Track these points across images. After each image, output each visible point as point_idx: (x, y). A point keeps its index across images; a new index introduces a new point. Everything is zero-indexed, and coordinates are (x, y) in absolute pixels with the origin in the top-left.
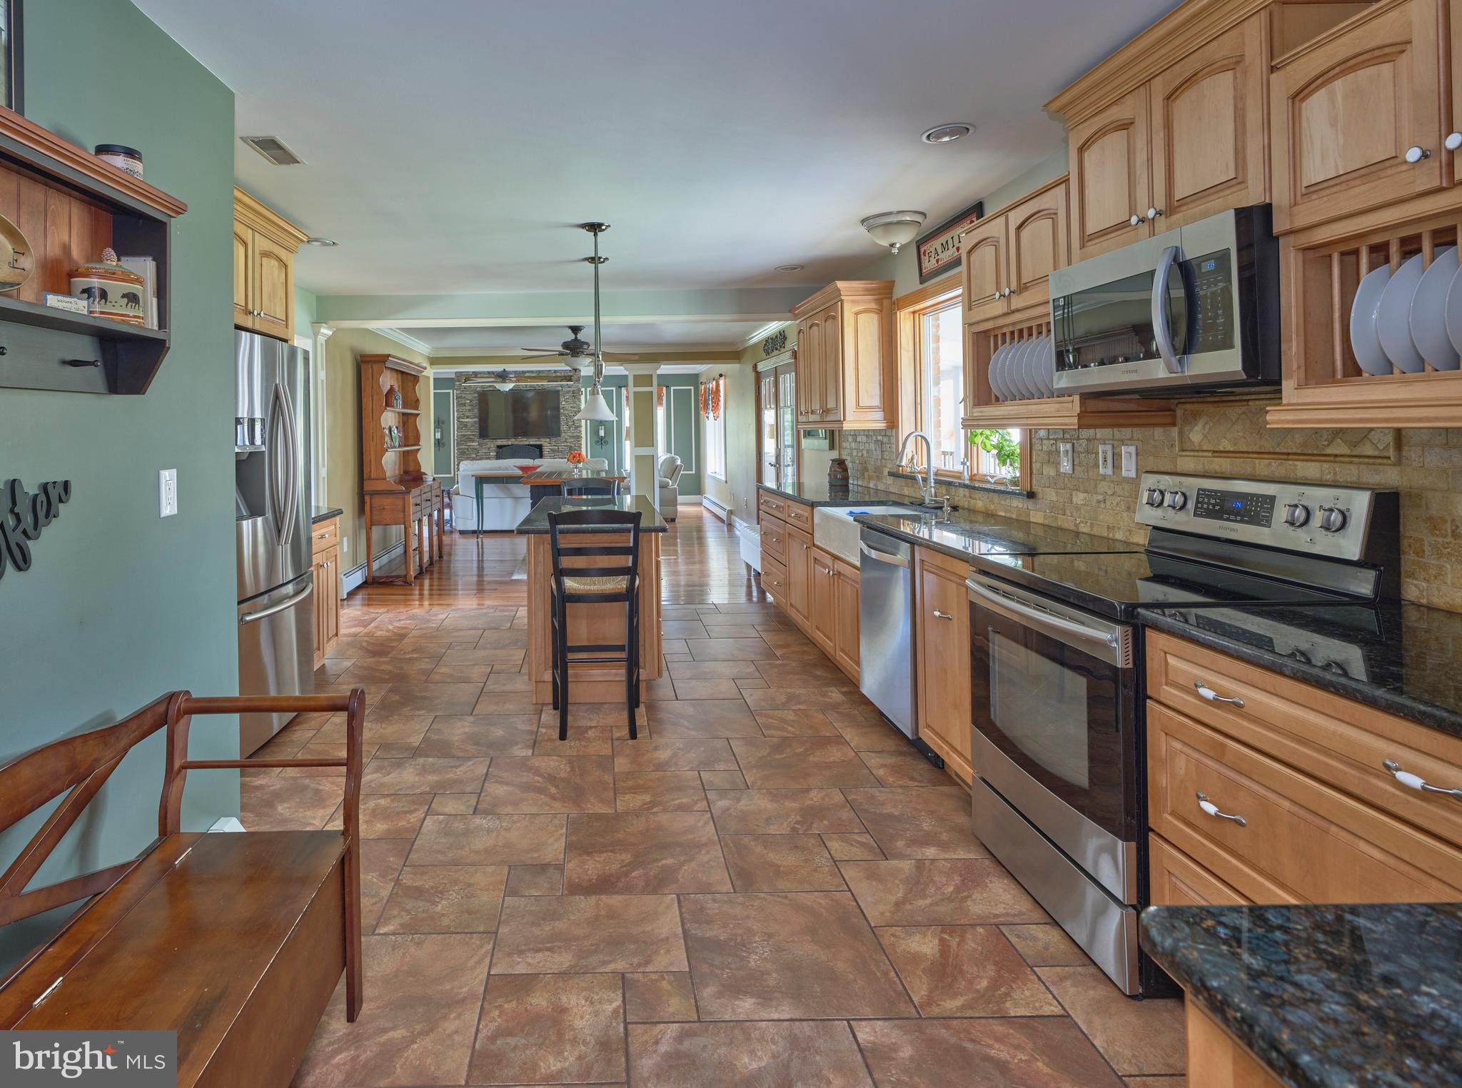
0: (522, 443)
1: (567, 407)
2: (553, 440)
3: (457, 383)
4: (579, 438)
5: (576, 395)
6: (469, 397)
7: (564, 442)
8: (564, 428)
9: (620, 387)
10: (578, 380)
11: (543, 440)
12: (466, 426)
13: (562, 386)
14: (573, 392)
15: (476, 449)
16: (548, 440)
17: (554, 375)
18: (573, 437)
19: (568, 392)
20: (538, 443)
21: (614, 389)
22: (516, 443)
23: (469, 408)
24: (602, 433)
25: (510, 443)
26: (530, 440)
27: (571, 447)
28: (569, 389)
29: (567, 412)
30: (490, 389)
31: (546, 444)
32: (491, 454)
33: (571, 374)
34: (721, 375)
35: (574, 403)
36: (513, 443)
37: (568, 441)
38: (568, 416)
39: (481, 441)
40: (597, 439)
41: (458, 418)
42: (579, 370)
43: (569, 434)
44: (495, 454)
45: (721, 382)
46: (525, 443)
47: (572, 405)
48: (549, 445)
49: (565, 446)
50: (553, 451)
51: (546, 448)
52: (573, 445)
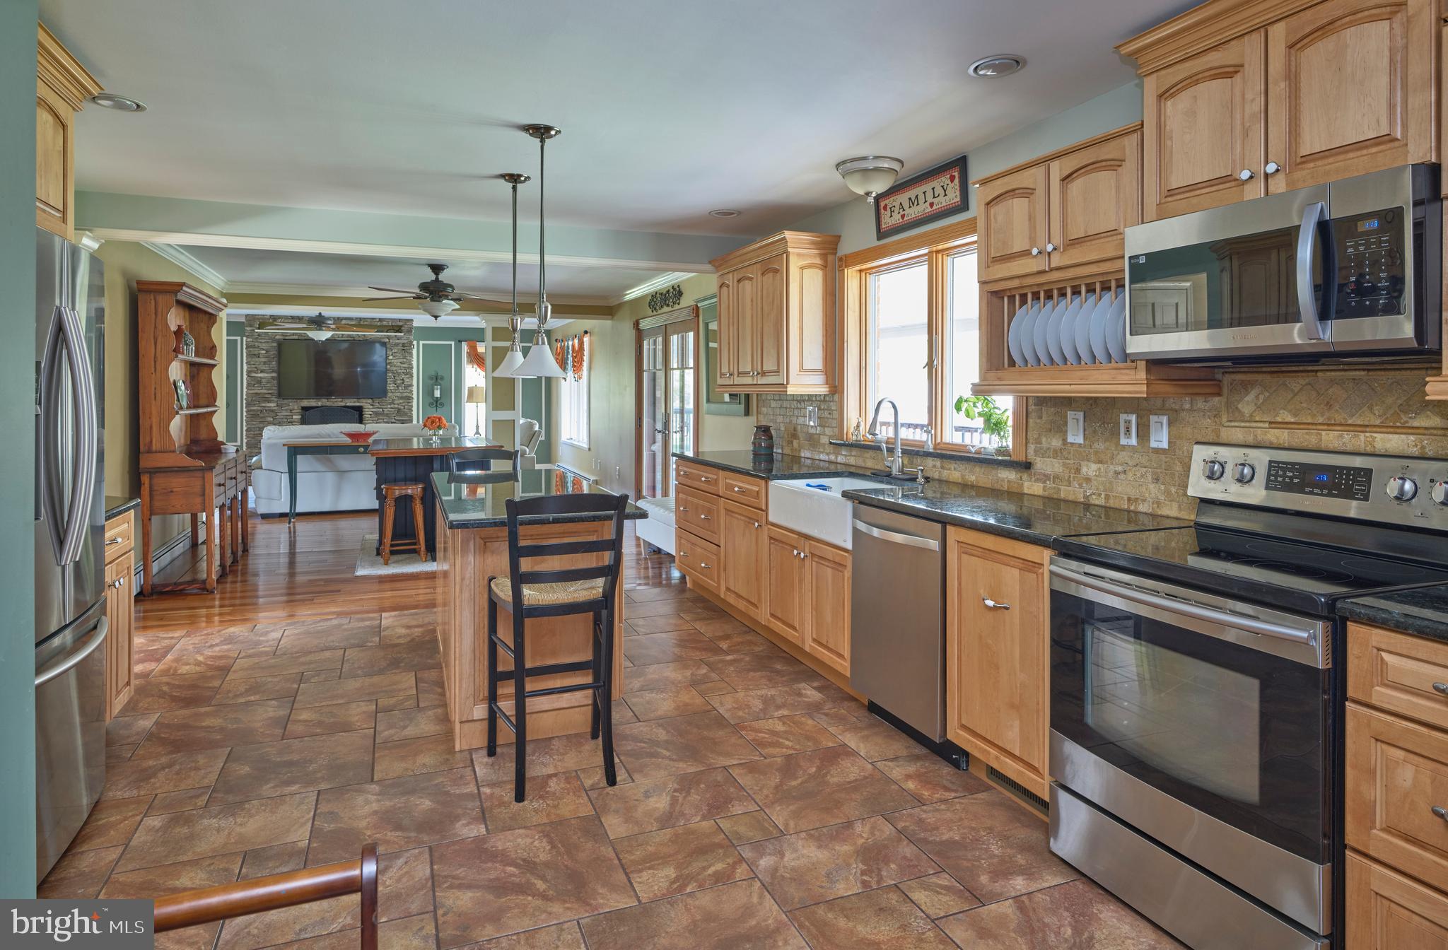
0: (336, 404)
1: (395, 362)
2: (377, 401)
3: (248, 329)
4: (409, 399)
5: (406, 348)
6: (264, 346)
7: (390, 404)
8: (391, 387)
9: (460, 341)
10: (409, 331)
11: (364, 401)
12: (259, 381)
13: (389, 337)
14: (403, 345)
15: (272, 411)
16: (370, 401)
17: (379, 324)
18: (402, 398)
19: (397, 345)
20: (358, 404)
21: (453, 343)
22: (328, 404)
23: (263, 360)
24: (437, 394)
25: (320, 404)
26: (347, 401)
27: (399, 409)
28: (397, 341)
29: (394, 369)
30: (296, 337)
31: (368, 406)
32: (294, 417)
33: (401, 324)
34: (586, 332)
35: (405, 357)
36: (324, 404)
37: (396, 402)
38: (396, 374)
39: (281, 401)
40: (432, 401)
41: (249, 372)
42: (412, 320)
43: (397, 394)
44: (300, 417)
45: (586, 339)
46: (343, 404)
47: (401, 360)
48: (372, 407)
49: (392, 408)
50: (376, 414)
51: (367, 410)
52: (402, 408)
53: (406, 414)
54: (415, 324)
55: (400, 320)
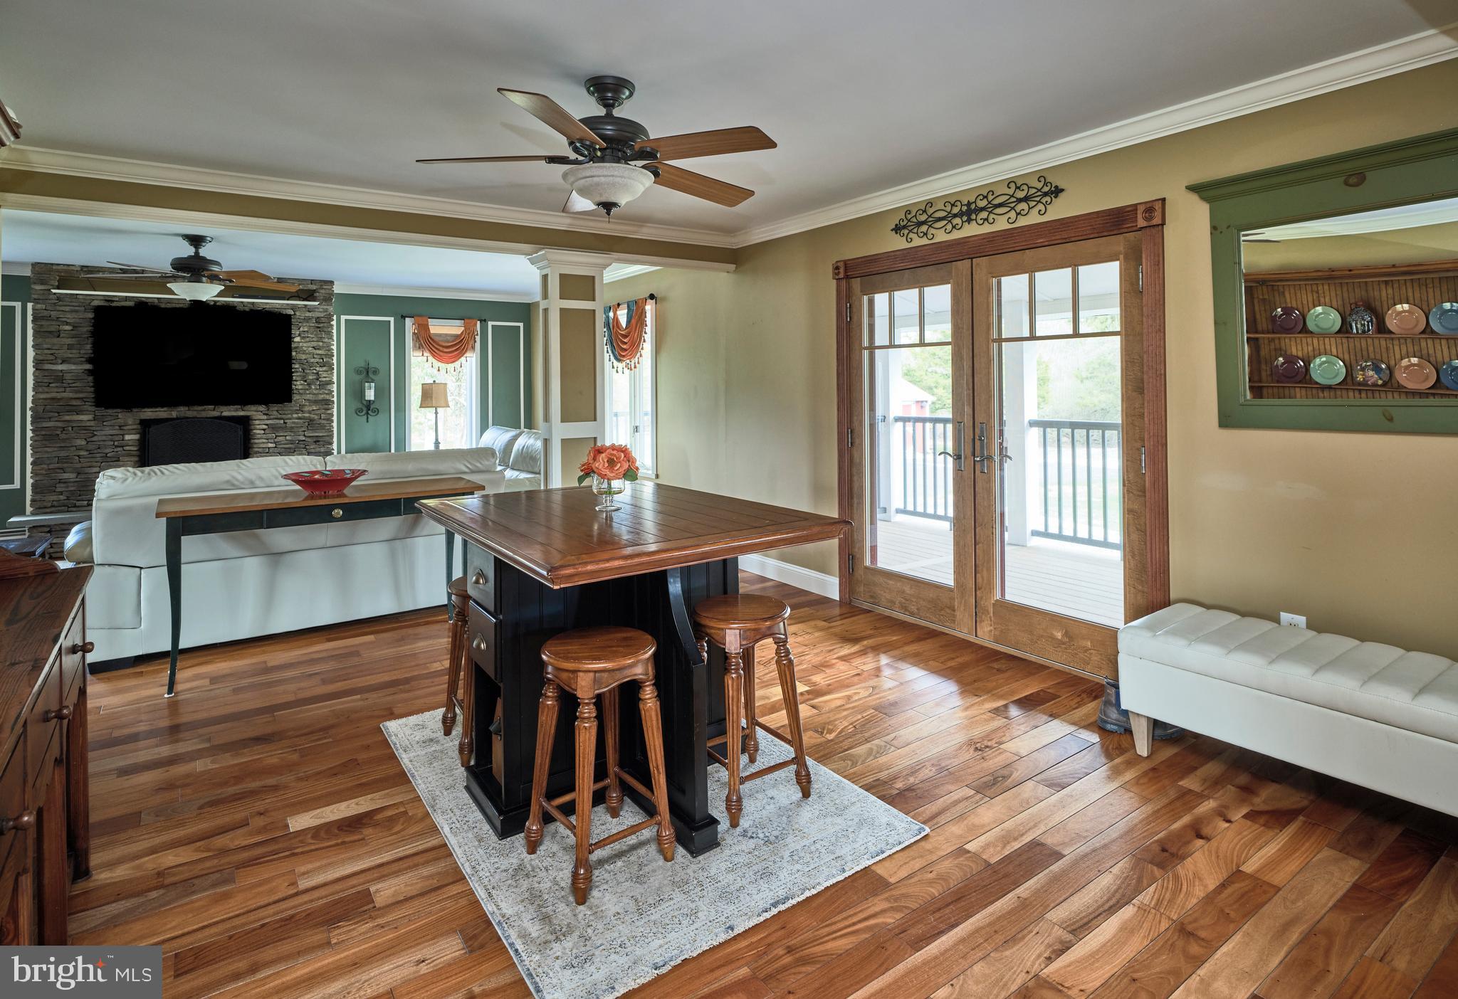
0: (204, 414)
1: (305, 346)
2: (274, 407)
3: (39, 287)
4: (327, 403)
5: (322, 326)
6: (71, 317)
7: (297, 412)
8: (298, 385)
9: (404, 317)
10: (328, 299)
11: (253, 408)
12: (58, 378)
13: (294, 308)
14: (318, 320)
15: (85, 428)
16: (262, 408)
18: (316, 402)
19: (307, 320)
20: (242, 413)
21: (392, 319)
22: (192, 413)
24: (370, 395)
25: (174, 414)
26: (223, 408)
27: (311, 420)
28: (308, 314)
29: (304, 357)
31: (260, 418)
33: (314, 287)
34: (652, 297)
35: (320, 340)
36: (182, 415)
37: (306, 409)
38: (306, 365)
39: (101, 412)
40: (360, 406)
41: (39, 363)
42: (332, 283)
43: (308, 397)
44: (137, 438)
45: (649, 308)
46: (216, 414)
47: (315, 344)
48: (265, 417)
49: (299, 418)
50: (273, 428)
51: (257, 422)
52: (316, 417)
53: (322, 427)
54: (337, 289)
55: (312, 282)
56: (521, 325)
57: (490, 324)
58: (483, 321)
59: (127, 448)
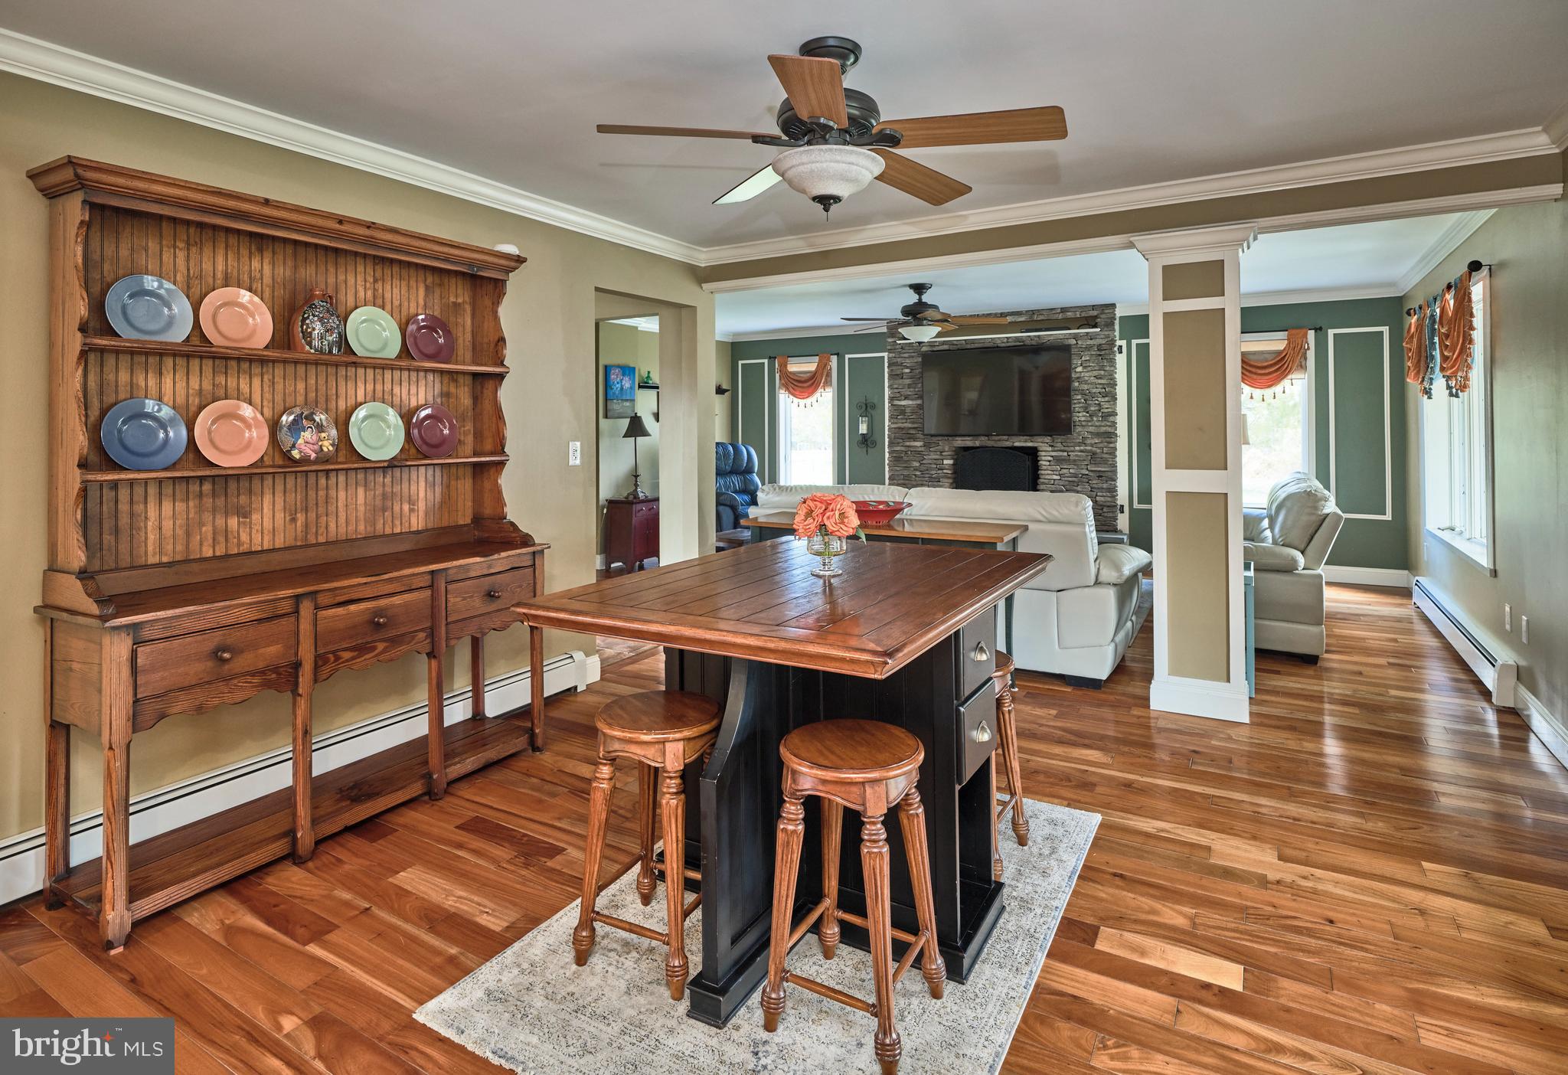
0: (1000, 445)
1: (1086, 375)
2: (1059, 439)
3: (890, 340)
4: (1110, 436)
5: (1105, 353)
6: (908, 362)
7: (1079, 444)
8: (1080, 416)
10: (1110, 324)
11: (1040, 439)
12: (903, 412)
13: (1076, 337)
14: (1100, 347)
15: (919, 453)
16: (1048, 439)
17: (1060, 316)
18: (1098, 435)
19: (1089, 348)
20: (1030, 444)
22: (990, 443)
23: (908, 381)
25: (977, 444)
26: (1015, 439)
27: (1094, 454)
28: (1089, 342)
29: (1086, 387)
30: (946, 347)
31: (1047, 449)
32: (945, 462)
33: (1095, 313)
35: (1102, 368)
36: (984, 444)
37: (1088, 442)
38: (1088, 396)
39: (928, 439)
41: (891, 399)
42: (1113, 306)
43: (1091, 429)
44: (951, 462)
45: (1477, 286)
46: (1008, 444)
47: (1096, 373)
48: (1050, 449)
49: (1081, 451)
50: (1058, 460)
51: (1043, 454)
52: (1098, 451)
53: (1104, 462)
54: (1119, 312)
55: (1094, 307)
56: (1385, 329)
57: (1331, 332)
58: (1318, 330)
59: (945, 471)
